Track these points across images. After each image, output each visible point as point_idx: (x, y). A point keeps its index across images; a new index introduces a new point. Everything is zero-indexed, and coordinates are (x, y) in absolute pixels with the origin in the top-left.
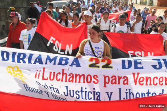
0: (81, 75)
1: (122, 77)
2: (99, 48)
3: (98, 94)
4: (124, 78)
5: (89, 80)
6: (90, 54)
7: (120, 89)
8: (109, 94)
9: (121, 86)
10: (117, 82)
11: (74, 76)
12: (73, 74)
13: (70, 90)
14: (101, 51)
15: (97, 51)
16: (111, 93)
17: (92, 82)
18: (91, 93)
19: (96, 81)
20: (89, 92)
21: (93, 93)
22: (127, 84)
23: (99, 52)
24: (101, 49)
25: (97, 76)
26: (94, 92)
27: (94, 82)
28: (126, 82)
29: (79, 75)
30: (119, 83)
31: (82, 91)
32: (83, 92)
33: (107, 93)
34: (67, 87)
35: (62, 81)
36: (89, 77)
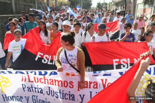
0: (59, 81)
1: (93, 82)
2: (73, 56)
3: (73, 96)
4: (94, 83)
5: (66, 85)
6: (65, 61)
7: (91, 92)
8: (82, 96)
9: (92, 89)
10: (88, 87)
11: (54, 81)
12: (52, 80)
13: (51, 91)
14: (74, 59)
15: (70, 59)
16: (84, 95)
17: (68, 87)
18: (67, 95)
19: (72, 86)
20: (65, 94)
21: (68, 95)
22: (97, 88)
23: (72, 60)
24: (74, 57)
25: (72, 83)
26: (70, 94)
27: (70, 87)
28: (95, 86)
29: (58, 81)
30: (90, 87)
31: (60, 92)
32: (61, 94)
33: (80, 95)
34: (49, 88)
35: (45, 83)
36: (66, 82)
